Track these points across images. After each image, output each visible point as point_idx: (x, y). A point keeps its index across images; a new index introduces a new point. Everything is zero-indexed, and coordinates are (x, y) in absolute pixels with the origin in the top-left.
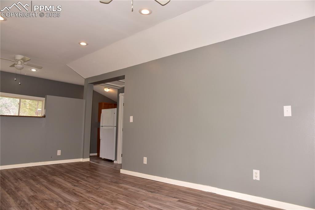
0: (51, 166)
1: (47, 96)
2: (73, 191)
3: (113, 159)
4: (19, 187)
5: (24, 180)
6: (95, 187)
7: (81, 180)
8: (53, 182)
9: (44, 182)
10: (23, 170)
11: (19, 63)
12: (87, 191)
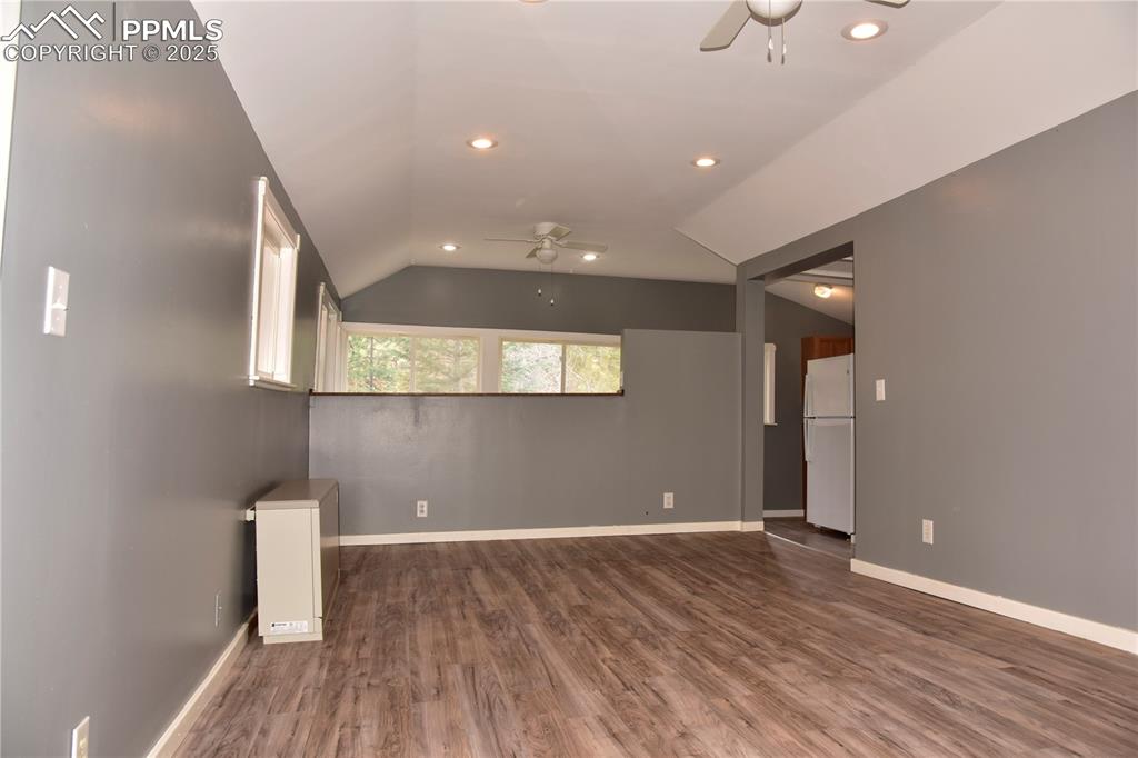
0: (648, 539)
1: (626, 330)
2: (687, 606)
3: (850, 531)
4: (555, 582)
5: (569, 567)
6: (753, 602)
7: (716, 580)
8: (640, 581)
9: (616, 576)
10: (571, 543)
11: (547, 244)
12: (725, 609)
